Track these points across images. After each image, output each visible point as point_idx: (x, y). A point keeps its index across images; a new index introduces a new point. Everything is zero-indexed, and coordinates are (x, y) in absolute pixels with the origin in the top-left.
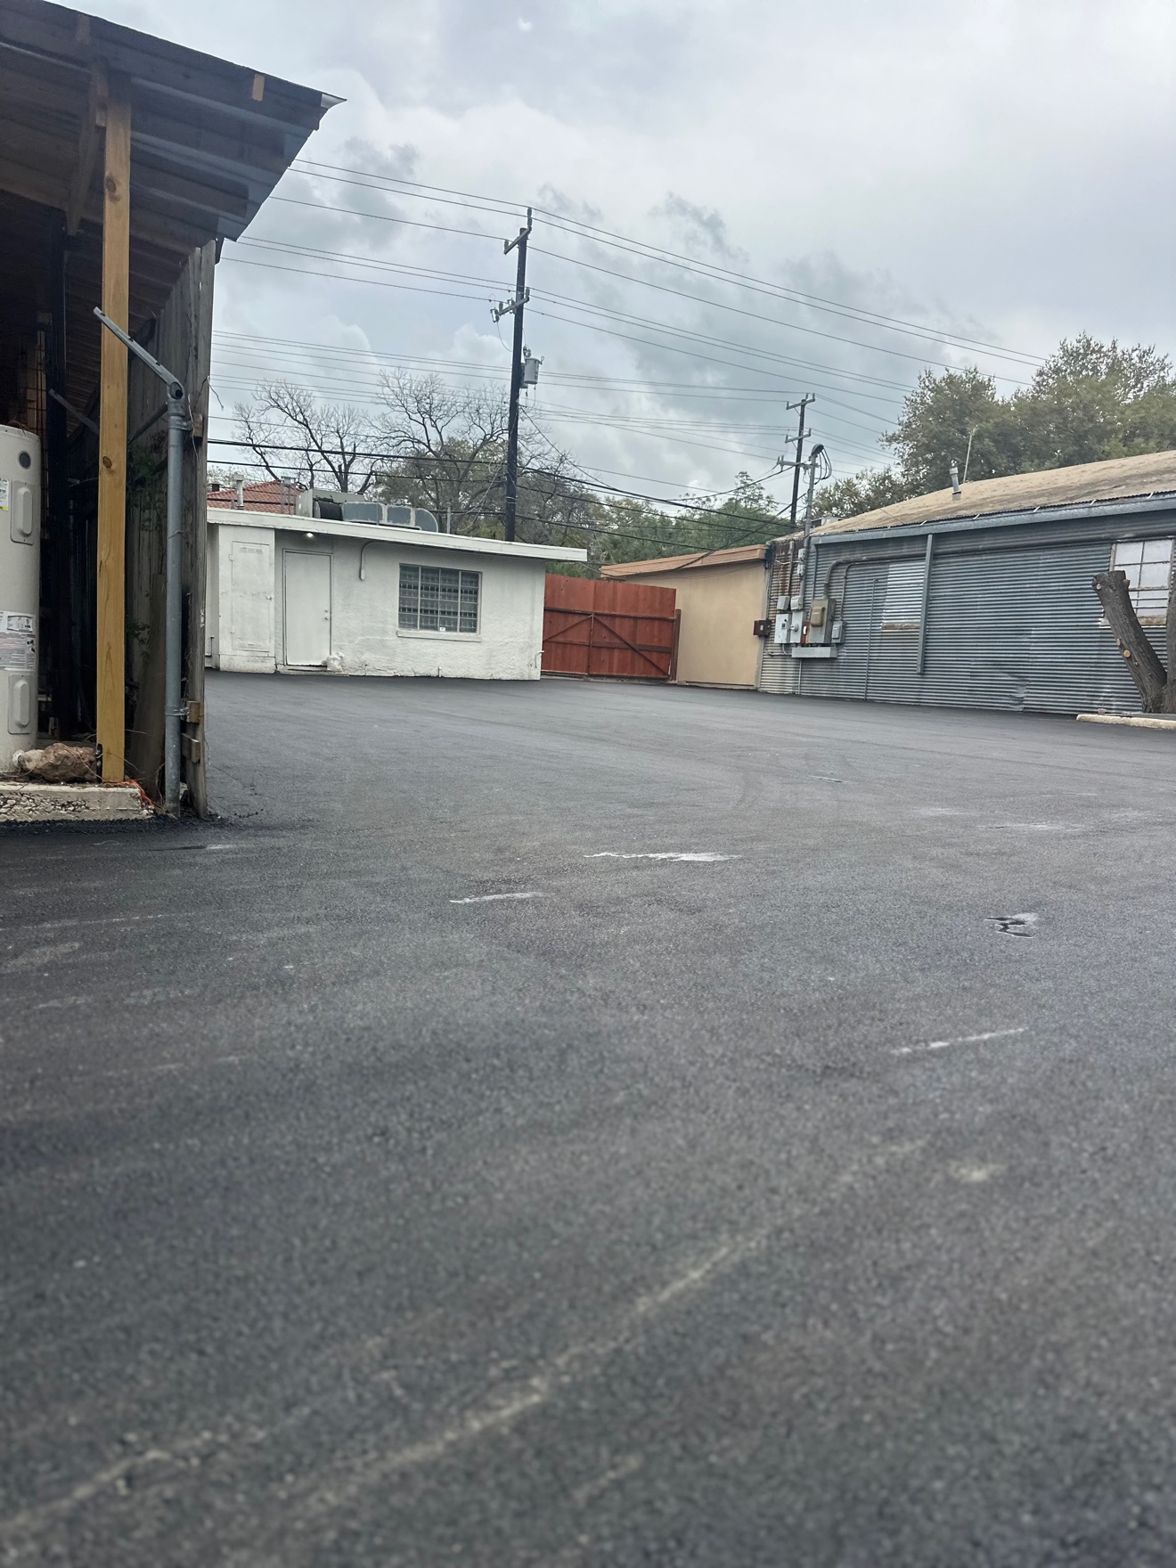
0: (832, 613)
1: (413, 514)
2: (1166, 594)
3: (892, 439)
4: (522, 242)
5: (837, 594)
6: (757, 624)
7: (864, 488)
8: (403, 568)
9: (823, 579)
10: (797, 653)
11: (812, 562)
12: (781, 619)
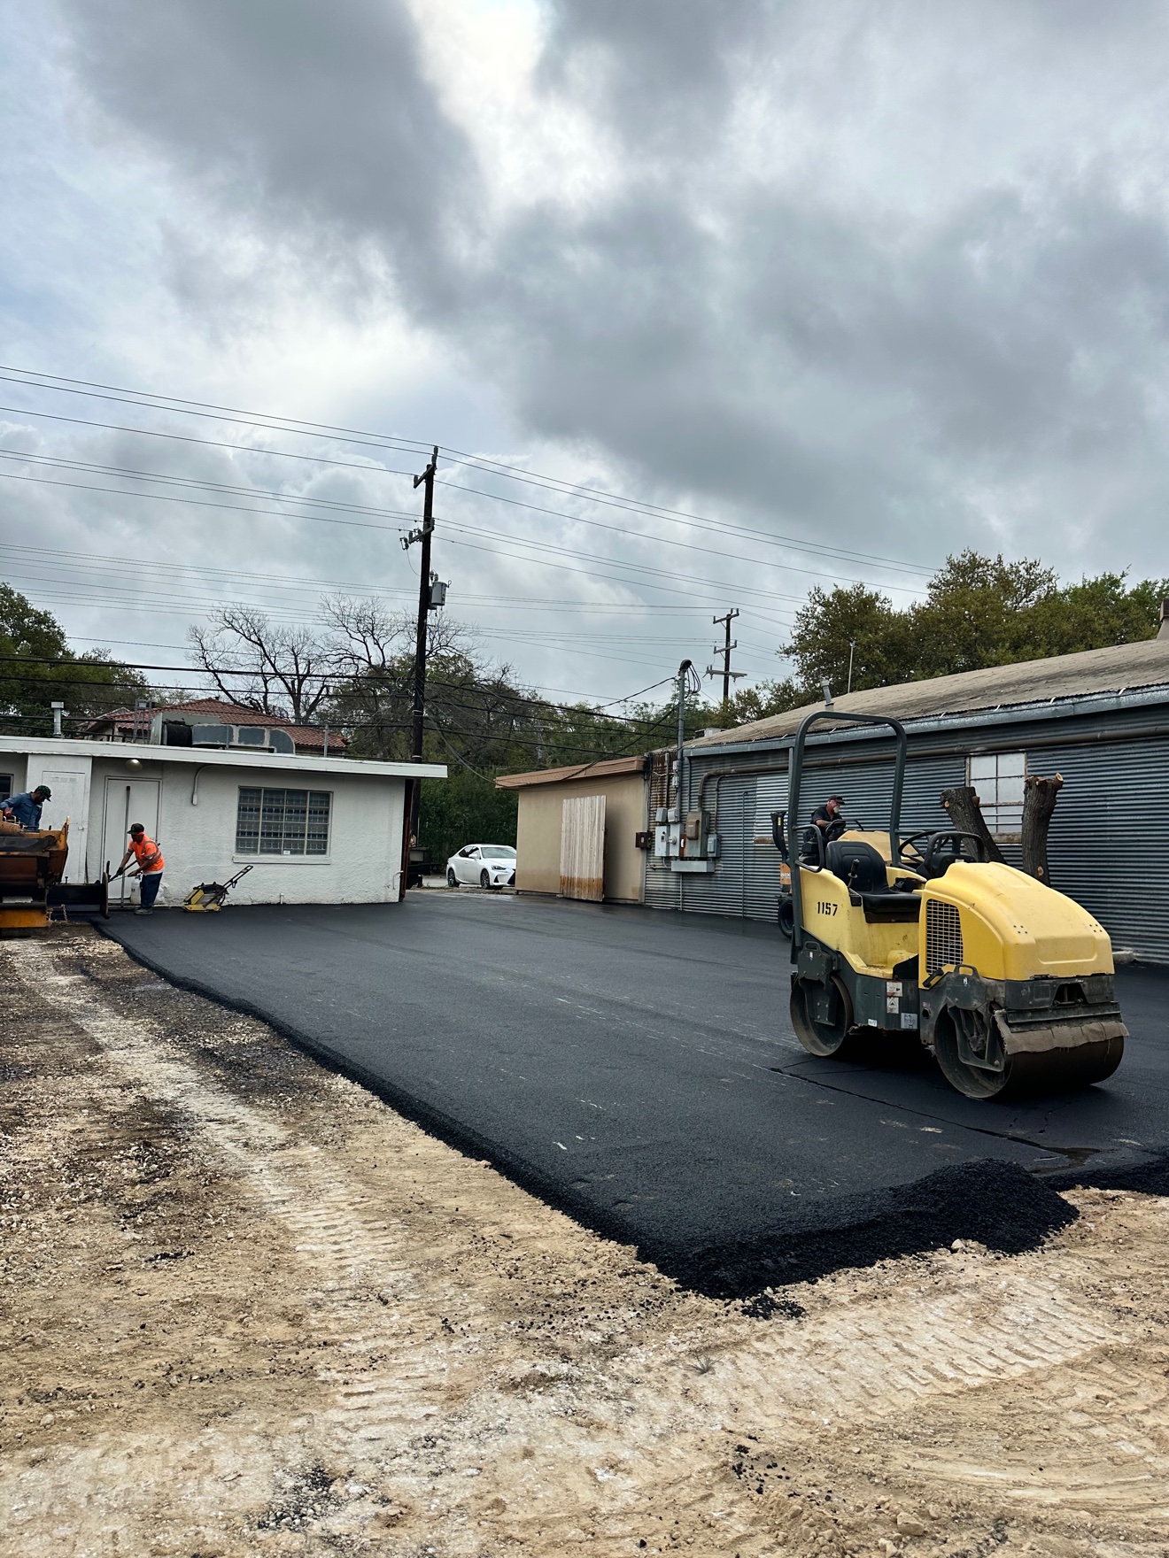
0: (708, 825)
1: (267, 735)
2: (1020, 810)
3: (788, 652)
4: (429, 476)
5: (711, 807)
6: (639, 836)
7: (765, 697)
8: (243, 790)
9: (697, 791)
10: (677, 866)
11: (686, 773)
12: (659, 831)
